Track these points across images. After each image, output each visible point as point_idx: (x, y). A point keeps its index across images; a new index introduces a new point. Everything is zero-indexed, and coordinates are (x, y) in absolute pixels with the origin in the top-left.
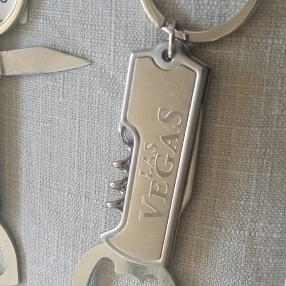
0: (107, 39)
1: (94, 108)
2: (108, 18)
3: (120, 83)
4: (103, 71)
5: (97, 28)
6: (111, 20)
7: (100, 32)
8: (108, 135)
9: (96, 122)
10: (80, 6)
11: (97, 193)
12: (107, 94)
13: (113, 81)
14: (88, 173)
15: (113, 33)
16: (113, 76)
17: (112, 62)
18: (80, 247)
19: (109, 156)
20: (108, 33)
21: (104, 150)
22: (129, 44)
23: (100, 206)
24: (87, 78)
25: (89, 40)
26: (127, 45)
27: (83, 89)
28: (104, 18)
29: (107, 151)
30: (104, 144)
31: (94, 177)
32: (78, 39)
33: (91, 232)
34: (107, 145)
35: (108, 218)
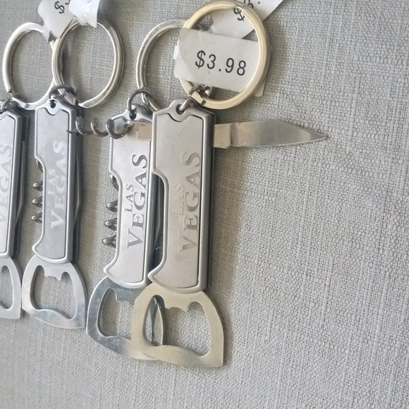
0: (347, 115)
1: (325, 184)
2: (350, 95)
3: (356, 158)
4: (339, 146)
5: (337, 104)
6: (352, 97)
7: (340, 108)
8: (338, 211)
9: (327, 197)
10: (321, 82)
11: (320, 271)
12: (341, 169)
13: (348, 157)
14: (312, 250)
15: (353, 110)
16: (350, 152)
17: (349, 138)
18: (296, 328)
19: (337, 233)
20: (348, 109)
21: (332, 226)
22: (369, 121)
23: (323, 286)
24: (321, 152)
25: (327, 116)
26: (367, 122)
27: (315, 164)
28: (346, 95)
29: (336, 227)
30: (332, 220)
31: (318, 254)
32: (316, 114)
33: (310, 312)
34: (336, 221)
35: (330, 298)
